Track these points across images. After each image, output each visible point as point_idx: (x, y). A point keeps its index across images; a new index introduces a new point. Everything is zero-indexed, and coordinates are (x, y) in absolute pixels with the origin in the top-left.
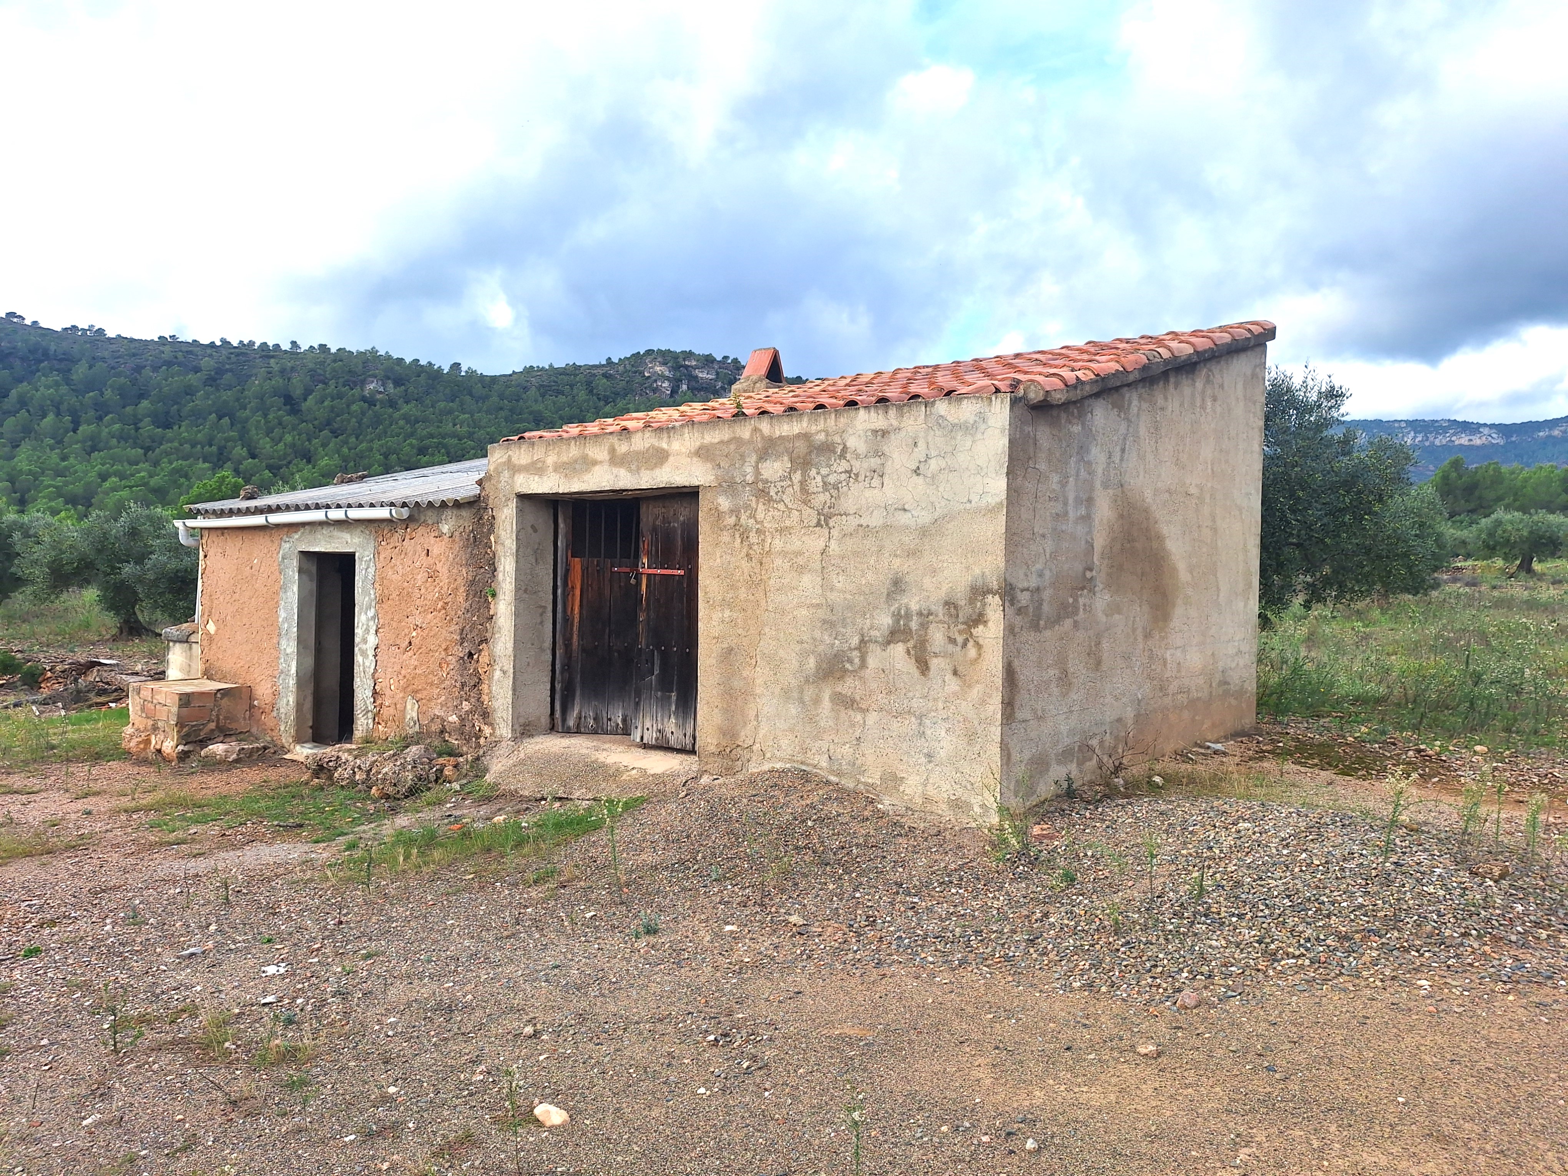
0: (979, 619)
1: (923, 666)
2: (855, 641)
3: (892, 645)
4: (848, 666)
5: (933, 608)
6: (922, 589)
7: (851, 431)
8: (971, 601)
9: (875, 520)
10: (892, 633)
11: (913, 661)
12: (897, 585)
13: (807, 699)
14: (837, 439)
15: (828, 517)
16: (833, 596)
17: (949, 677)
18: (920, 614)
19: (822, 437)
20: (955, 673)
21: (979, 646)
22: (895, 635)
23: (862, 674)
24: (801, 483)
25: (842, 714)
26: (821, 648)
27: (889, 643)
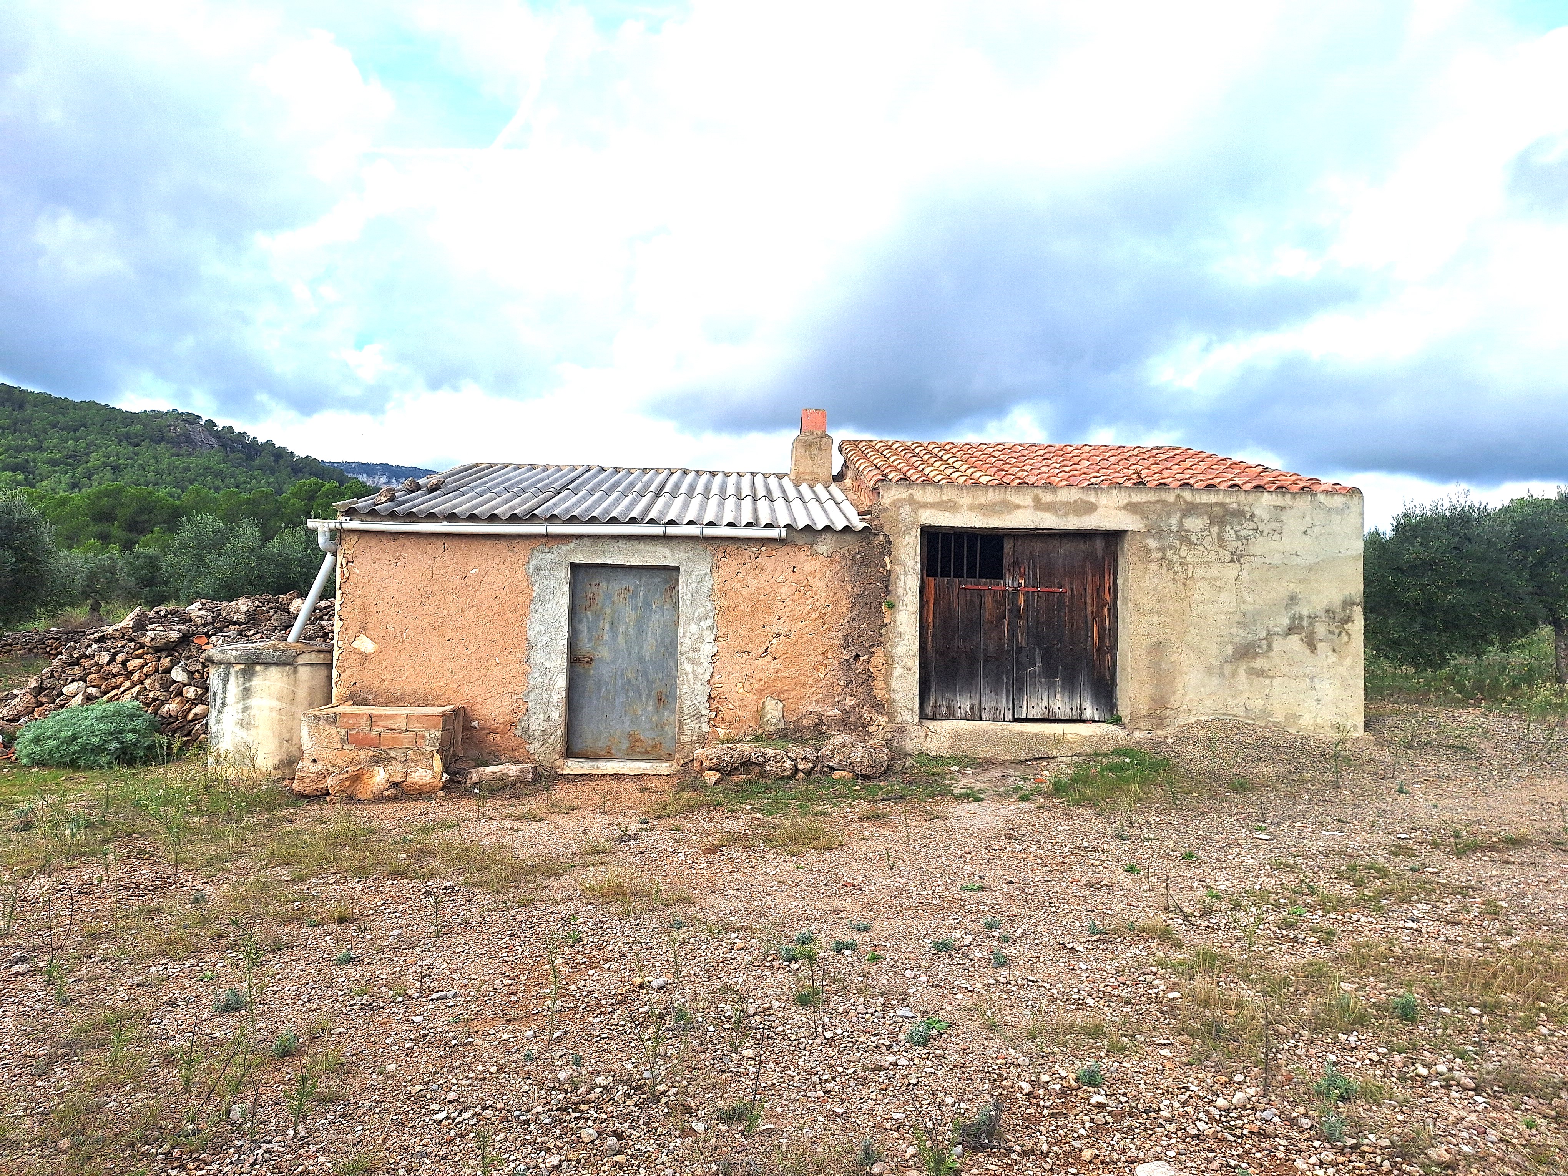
0: (1349, 619)
1: (1313, 648)
2: (1263, 634)
3: (1290, 636)
4: (1258, 650)
5: (1318, 614)
6: (1310, 602)
7: (1257, 504)
8: (1343, 610)
9: (1276, 560)
10: (1290, 629)
11: (1306, 645)
12: (1293, 599)
13: (1226, 673)
14: (1247, 508)
15: (1239, 557)
16: (1244, 607)
17: (1330, 653)
18: (1309, 617)
19: (1235, 506)
20: (1334, 651)
21: (1349, 635)
22: (1292, 630)
23: (1270, 654)
24: (1218, 533)
25: (1256, 680)
26: (1237, 640)
27: (1288, 634)
